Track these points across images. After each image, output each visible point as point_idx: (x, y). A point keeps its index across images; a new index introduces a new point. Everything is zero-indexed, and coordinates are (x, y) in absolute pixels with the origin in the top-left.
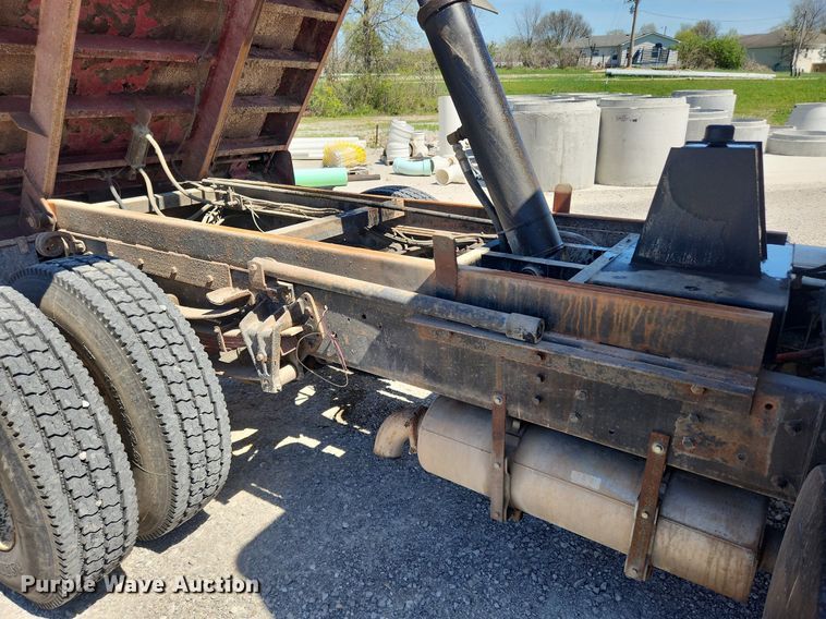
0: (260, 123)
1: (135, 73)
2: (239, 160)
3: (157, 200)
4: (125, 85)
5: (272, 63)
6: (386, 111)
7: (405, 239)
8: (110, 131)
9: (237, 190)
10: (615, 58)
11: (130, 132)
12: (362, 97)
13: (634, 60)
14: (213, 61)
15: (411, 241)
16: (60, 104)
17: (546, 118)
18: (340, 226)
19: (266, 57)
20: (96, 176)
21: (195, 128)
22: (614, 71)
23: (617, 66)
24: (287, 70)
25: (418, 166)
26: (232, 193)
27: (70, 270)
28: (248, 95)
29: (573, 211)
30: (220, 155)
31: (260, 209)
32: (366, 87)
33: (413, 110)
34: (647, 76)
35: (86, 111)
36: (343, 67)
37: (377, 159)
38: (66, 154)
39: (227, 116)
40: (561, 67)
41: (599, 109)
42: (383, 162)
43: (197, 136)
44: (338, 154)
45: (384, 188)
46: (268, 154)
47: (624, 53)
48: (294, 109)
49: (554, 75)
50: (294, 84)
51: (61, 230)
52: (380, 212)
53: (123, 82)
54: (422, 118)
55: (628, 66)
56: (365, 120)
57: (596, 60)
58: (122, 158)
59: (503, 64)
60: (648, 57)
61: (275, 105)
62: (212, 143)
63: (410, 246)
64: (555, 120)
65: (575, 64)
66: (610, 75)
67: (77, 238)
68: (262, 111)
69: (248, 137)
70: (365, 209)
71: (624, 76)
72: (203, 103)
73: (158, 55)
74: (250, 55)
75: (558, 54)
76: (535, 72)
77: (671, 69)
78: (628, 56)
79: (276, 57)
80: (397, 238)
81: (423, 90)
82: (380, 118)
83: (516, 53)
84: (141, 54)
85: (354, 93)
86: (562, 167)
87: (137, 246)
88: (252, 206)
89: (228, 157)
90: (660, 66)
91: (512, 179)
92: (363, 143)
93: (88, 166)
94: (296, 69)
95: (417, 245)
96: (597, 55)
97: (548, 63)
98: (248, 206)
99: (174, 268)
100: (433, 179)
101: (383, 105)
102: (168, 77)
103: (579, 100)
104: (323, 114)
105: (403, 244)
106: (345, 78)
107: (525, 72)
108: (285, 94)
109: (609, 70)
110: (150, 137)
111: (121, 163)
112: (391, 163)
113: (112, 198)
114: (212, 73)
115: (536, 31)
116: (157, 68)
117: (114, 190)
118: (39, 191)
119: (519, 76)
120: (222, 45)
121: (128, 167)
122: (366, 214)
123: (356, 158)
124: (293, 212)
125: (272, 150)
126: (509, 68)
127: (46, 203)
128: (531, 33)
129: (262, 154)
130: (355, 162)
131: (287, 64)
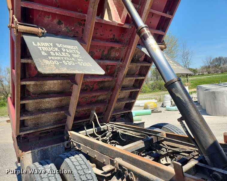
0: (124, 105)
1: (93, 98)
2: (118, 115)
3: (95, 129)
4: (91, 101)
5: (127, 91)
7: (167, 147)
8: (86, 112)
11: (91, 112)
12: (156, 87)
14: (111, 93)
15: (169, 148)
16: (75, 109)
18: (144, 144)
19: (125, 90)
20: (77, 124)
21: (107, 109)
24: (131, 92)
25: (174, 108)
26: (115, 127)
27: (68, 158)
28: (121, 99)
30: (113, 115)
31: (122, 132)
32: (157, 84)
35: (81, 109)
36: (150, 79)
37: (161, 105)
38: (76, 119)
39: (115, 105)
40: (222, 73)
42: (162, 106)
43: (107, 111)
44: (148, 105)
46: (126, 113)
48: (133, 101)
49: (220, 75)
50: (133, 95)
51: (71, 140)
52: (157, 138)
53: (90, 100)
56: (157, 93)
58: (88, 118)
59: (201, 74)
61: (128, 101)
62: (111, 113)
63: (169, 150)
67: (74, 142)
68: (124, 103)
69: (121, 109)
70: (152, 137)
72: (109, 103)
73: (98, 94)
74: (121, 90)
75: (220, 69)
76: (212, 75)
79: (128, 89)
80: (164, 146)
82: (161, 92)
83: (205, 70)
84: (94, 94)
85: (153, 86)
87: (87, 147)
88: (120, 131)
89: (115, 115)
91: (204, 137)
92: (156, 101)
93: (80, 121)
94: (133, 91)
95: (171, 150)
97: (217, 72)
99: (96, 155)
101: (162, 89)
102: (101, 98)
104: (145, 92)
105: (166, 149)
106: (151, 82)
107: (209, 75)
108: (131, 97)
110: (95, 113)
111: (88, 120)
112: (165, 107)
114: (111, 96)
115: (211, 63)
116: (98, 96)
117: (85, 127)
118: (68, 129)
119: (207, 77)
120: (114, 89)
121: (90, 120)
122: (152, 139)
123: (154, 106)
124: (131, 134)
125: (127, 112)
126: (203, 75)
127: (69, 132)
128: (209, 64)
129: (124, 113)
130: (154, 107)
131: (131, 91)
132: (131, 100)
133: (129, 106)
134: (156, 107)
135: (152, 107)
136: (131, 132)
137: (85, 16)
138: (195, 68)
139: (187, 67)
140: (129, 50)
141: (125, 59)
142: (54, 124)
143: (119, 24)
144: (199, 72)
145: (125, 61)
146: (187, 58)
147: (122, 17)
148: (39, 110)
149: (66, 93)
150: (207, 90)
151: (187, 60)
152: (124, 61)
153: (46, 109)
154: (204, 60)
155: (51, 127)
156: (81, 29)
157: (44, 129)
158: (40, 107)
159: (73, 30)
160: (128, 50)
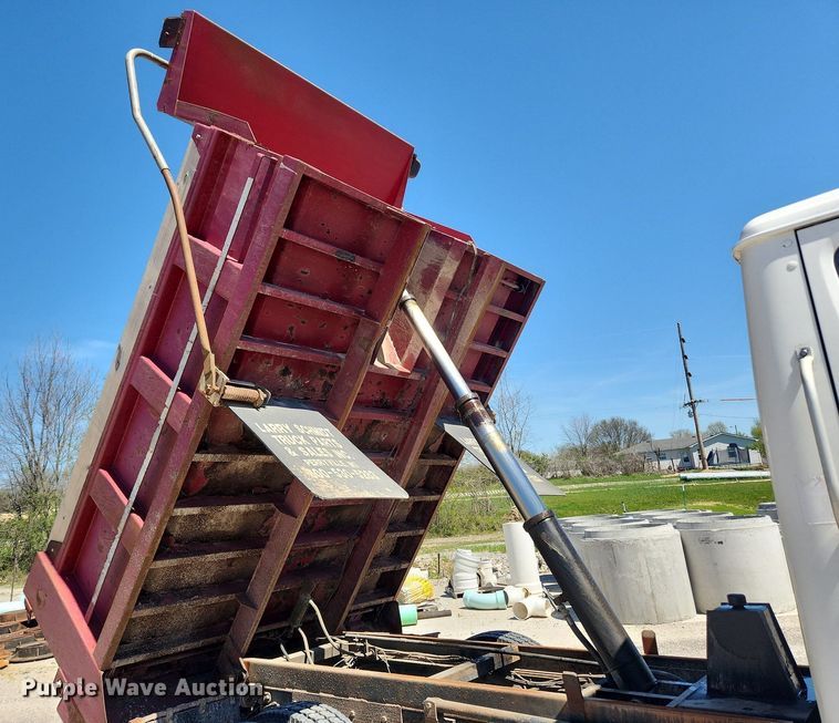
0: (376, 580)
1: (306, 555)
2: (355, 614)
3: (311, 653)
4: (299, 564)
5: (388, 535)
6: (438, 532)
7: (524, 681)
9: (371, 641)
10: (686, 460)
11: (297, 598)
13: (710, 461)
15: (530, 682)
17: (622, 545)
18: (476, 670)
20: (264, 637)
22: (690, 475)
23: (692, 468)
24: (400, 539)
25: (491, 598)
26: (368, 645)
27: (299, 713)
29: (662, 652)
31: (391, 658)
33: (467, 530)
34: (730, 479)
37: (442, 591)
40: (626, 473)
41: (677, 532)
42: (449, 595)
44: (404, 589)
45: (489, 633)
46: (381, 605)
47: (696, 455)
48: (404, 566)
49: (620, 483)
50: (404, 547)
52: (502, 657)
54: (479, 538)
55: (704, 468)
57: (665, 464)
58: (285, 619)
59: (560, 473)
60: (725, 458)
61: (390, 565)
62: (350, 602)
64: (634, 546)
65: (642, 470)
66: (685, 480)
69: (367, 591)
70: (490, 654)
71: (702, 479)
75: (619, 461)
76: (596, 481)
77: (757, 469)
78: (701, 457)
80: (517, 681)
81: (476, 508)
83: (572, 462)
86: (652, 594)
87: (322, 694)
88: (384, 656)
90: (743, 466)
94: (406, 537)
96: (664, 458)
97: (610, 471)
98: (381, 656)
99: (353, 712)
100: (510, 613)
102: (324, 556)
103: (654, 524)
107: (587, 482)
108: (397, 555)
109: (683, 475)
110: (311, 602)
111: (284, 624)
112: (460, 596)
113: (281, 654)
114: (355, 549)
115: (589, 439)
116: (320, 550)
117: (282, 647)
118: (239, 651)
119: (580, 486)
120: (365, 529)
121: (289, 627)
122: (492, 659)
123: (423, 592)
124: (421, 660)
125: (384, 601)
126: (566, 478)
127: (242, 661)
128: (584, 441)
129: (375, 607)
130: (422, 597)
131: (399, 535)
132: (400, 563)
133: (392, 582)
134: (431, 595)
135: (416, 599)
136: (421, 655)
137: (340, 359)
138: (538, 454)
139: (516, 449)
140: (414, 427)
141: (402, 447)
142: (194, 638)
143: (401, 373)
144: (555, 469)
145: (401, 455)
146: (514, 419)
147: (406, 356)
148: (172, 589)
149: (250, 539)
150: (589, 535)
151: (514, 425)
152: (398, 455)
153: (189, 587)
154: (567, 427)
155: (190, 646)
156: (322, 382)
157: (172, 651)
158: (180, 580)
159: (306, 386)
160: (411, 427)
